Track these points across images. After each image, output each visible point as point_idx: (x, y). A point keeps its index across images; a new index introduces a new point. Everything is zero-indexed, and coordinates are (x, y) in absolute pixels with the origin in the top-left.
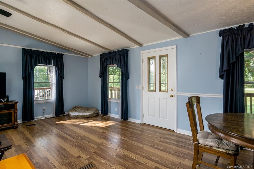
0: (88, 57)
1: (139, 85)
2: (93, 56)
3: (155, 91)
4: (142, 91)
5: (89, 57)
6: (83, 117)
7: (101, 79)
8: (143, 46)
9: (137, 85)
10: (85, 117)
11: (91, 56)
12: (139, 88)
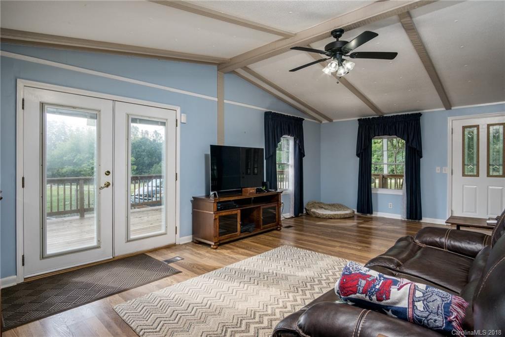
0: (321, 122)
1: (444, 168)
2: (334, 121)
3: (478, 175)
4: (450, 178)
5: (323, 122)
6: (342, 217)
7: (359, 159)
8: (453, 108)
9: (439, 168)
10: (345, 216)
11: (330, 120)
12: (444, 172)
